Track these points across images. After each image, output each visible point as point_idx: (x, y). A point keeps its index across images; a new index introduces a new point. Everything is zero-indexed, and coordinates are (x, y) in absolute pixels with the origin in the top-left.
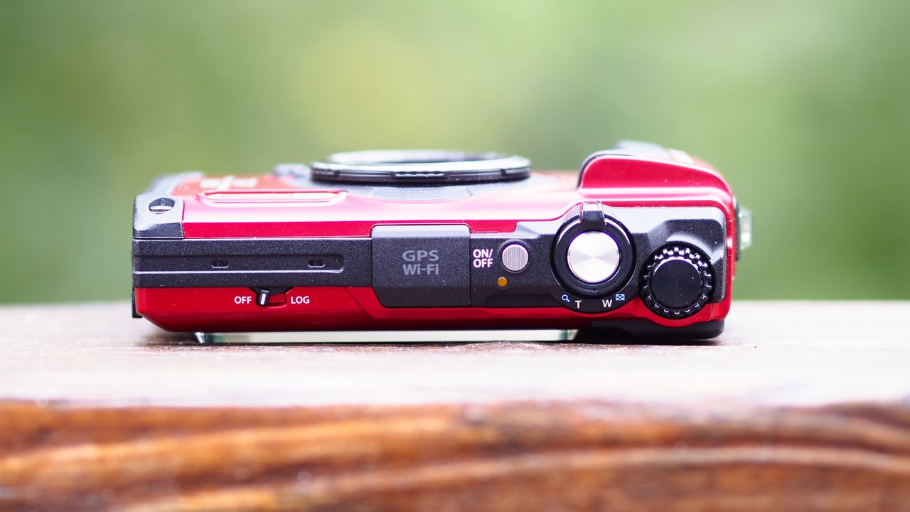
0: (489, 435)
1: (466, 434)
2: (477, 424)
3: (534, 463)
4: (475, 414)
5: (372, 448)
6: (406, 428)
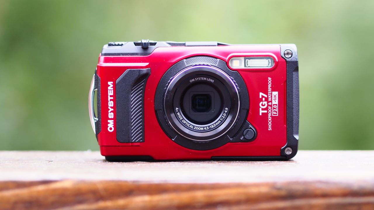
0: (283, 193)
1: (275, 193)
2: (279, 189)
3: (299, 202)
4: (279, 185)
5: (243, 197)
6: (254, 191)
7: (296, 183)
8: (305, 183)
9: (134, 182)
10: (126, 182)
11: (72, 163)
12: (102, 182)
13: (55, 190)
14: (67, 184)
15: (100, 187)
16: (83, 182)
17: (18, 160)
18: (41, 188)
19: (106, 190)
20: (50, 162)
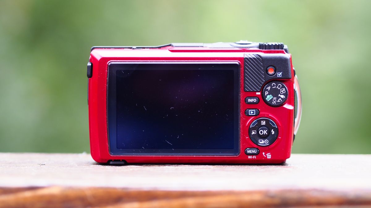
7: (290, 191)
8: (300, 191)
9: (123, 189)
10: (114, 189)
11: (63, 167)
12: (90, 189)
13: (42, 197)
14: (55, 191)
15: (88, 193)
16: (71, 188)
17: (10, 163)
18: (28, 194)
19: (94, 196)
20: (42, 166)
